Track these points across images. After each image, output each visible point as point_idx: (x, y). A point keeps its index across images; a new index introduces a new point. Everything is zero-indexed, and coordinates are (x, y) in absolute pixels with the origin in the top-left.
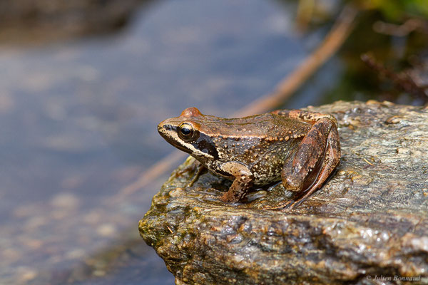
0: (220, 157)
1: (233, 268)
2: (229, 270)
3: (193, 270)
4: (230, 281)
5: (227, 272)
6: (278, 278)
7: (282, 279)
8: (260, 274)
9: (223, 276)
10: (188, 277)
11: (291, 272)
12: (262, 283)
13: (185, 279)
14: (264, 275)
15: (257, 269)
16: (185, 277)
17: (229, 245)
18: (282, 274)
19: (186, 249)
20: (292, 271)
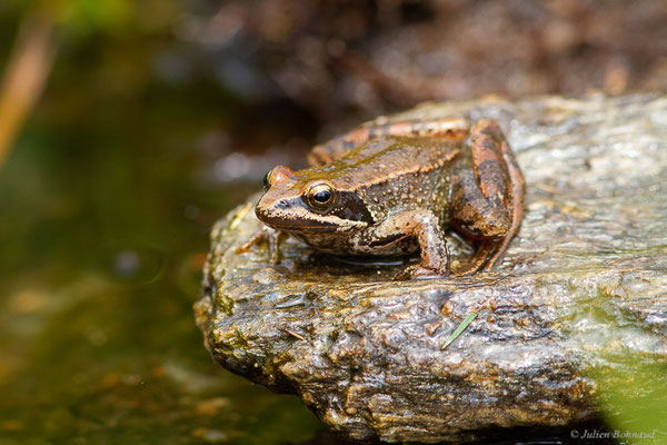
0: (375, 219)
1: (448, 376)
2: (439, 381)
3: (368, 391)
4: (443, 399)
5: (437, 385)
6: (535, 380)
7: (541, 380)
8: (499, 378)
9: (429, 392)
10: (357, 404)
11: (556, 368)
12: (505, 393)
13: (350, 410)
14: (508, 380)
15: (492, 371)
16: (351, 405)
17: (433, 339)
18: (541, 373)
19: (346, 359)
20: (559, 364)
